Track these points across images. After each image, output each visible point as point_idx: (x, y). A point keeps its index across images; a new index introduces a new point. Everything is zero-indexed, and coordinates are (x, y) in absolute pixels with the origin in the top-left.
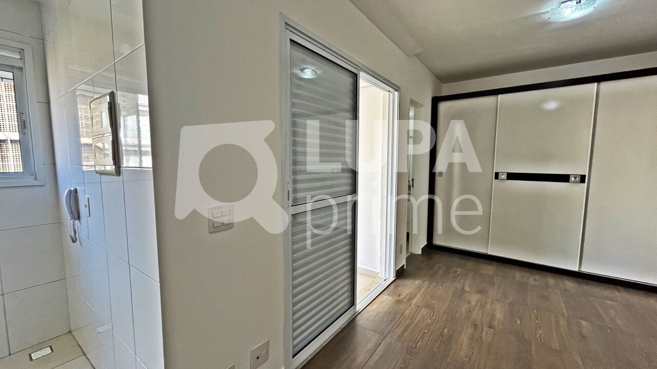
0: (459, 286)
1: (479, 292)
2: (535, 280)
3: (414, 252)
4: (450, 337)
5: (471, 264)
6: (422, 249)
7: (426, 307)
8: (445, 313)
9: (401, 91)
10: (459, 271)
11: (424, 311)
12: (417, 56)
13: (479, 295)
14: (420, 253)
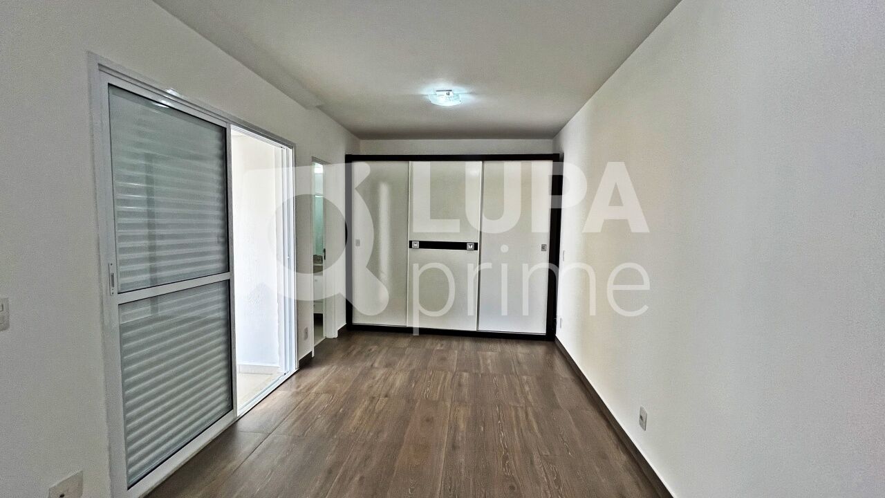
0: (368, 364)
1: (388, 365)
2: (442, 345)
3: (329, 336)
4: (344, 414)
5: (387, 340)
6: (339, 331)
7: (327, 392)
8: (345, 393)
9: (297, 148)
10: (374, 348)
11: (323, 397)
12: (320, 107)
13: (386, 369)
14: (336, 336)
